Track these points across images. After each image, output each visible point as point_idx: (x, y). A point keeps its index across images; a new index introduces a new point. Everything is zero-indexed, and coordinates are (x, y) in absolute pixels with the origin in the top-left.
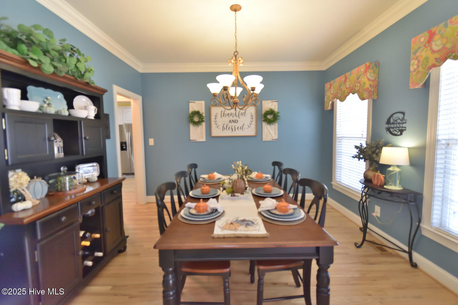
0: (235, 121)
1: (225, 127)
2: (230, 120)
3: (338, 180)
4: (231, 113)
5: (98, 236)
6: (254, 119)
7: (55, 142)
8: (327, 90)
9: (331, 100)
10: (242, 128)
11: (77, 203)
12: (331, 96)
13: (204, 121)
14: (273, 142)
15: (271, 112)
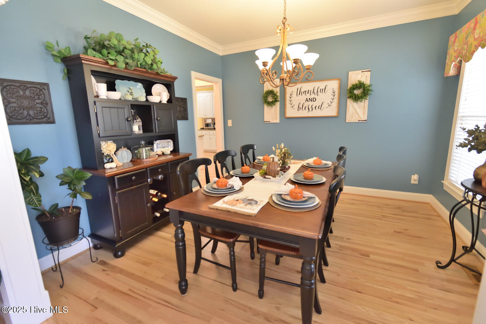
0: (313, 100)
1: (301, 106)
2: (307, 99)
3: (452, 179)
4: (308, 90)
5: (165, 196)
6: (337, 96)
7: (136, 122)
8: (451, 45)
9: (454, 61)
10: (320, 107)
11: (146, 168)
12: (455, 54)
13: (278, 101)
14: (361, 123)
15: (360, 85)
